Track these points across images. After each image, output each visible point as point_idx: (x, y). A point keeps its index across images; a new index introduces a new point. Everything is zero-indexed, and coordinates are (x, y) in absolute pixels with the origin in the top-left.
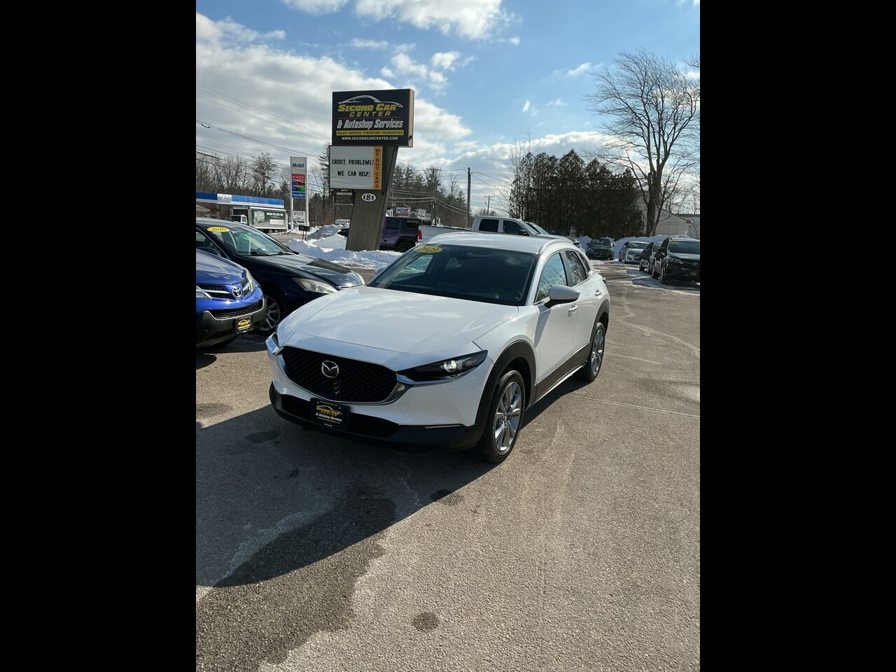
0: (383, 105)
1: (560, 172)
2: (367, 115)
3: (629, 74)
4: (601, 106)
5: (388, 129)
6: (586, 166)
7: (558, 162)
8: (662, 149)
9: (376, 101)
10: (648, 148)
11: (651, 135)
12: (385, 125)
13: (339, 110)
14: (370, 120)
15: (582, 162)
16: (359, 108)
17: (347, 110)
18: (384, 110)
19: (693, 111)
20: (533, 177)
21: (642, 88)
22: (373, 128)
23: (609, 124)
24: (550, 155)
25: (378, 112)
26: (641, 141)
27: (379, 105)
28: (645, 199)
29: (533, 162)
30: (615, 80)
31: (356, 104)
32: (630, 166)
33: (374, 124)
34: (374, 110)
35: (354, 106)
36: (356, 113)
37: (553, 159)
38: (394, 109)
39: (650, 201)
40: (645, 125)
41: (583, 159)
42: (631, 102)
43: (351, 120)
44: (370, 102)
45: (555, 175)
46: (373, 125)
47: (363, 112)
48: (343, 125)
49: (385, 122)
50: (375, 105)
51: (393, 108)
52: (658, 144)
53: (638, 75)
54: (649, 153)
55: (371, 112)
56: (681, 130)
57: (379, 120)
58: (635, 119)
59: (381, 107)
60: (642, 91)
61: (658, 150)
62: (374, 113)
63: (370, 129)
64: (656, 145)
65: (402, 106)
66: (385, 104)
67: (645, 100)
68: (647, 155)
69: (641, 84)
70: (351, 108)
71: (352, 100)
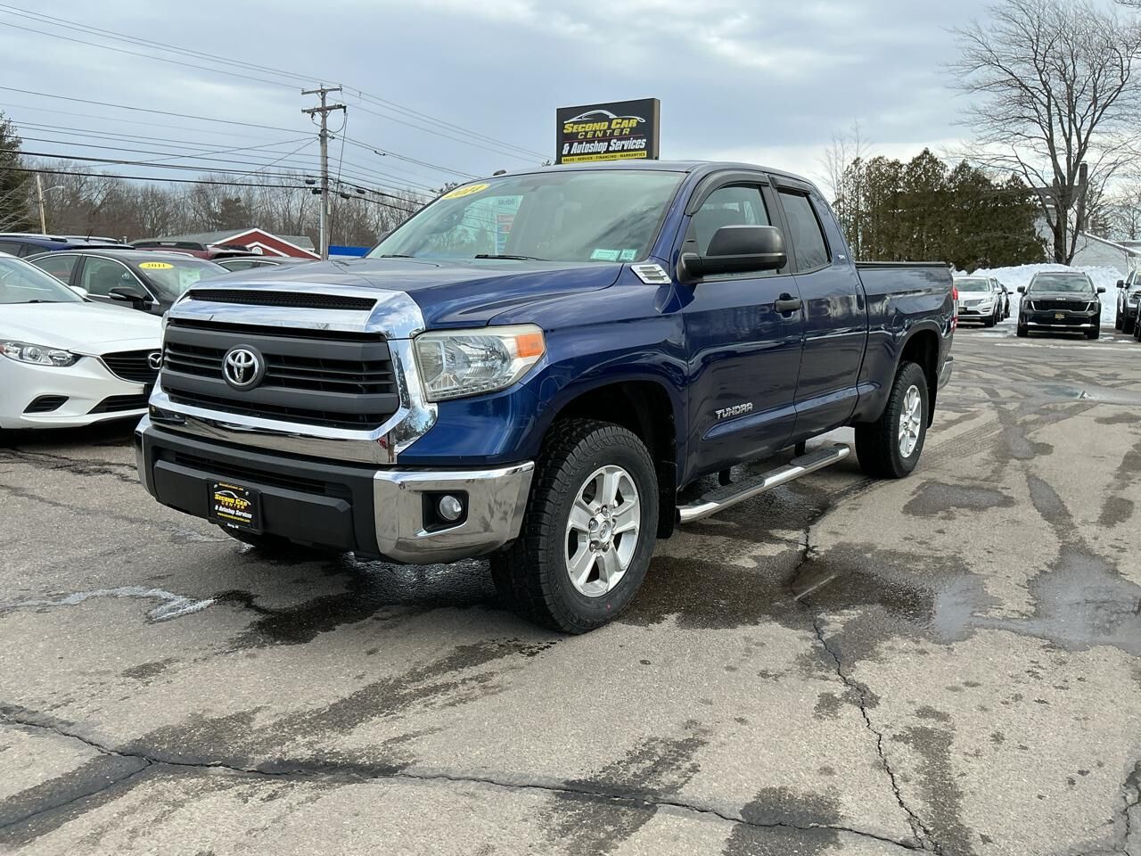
0: (620, 121)
1: (908, 184)
2: (600, 135)
3: (1012, 27)
4: (969, 79)
5: (628, 150)
6: (950, 173)
7: (904, 170)
8: (1074, 139)
9: (612, 116)
10: (1050, 141)
11: (1056, 119)
12: (623, 146)
13: (565, 131)
14: (603, 141)
15: (944, 167)
16: (590, 127)
17: (574, 131)
18: (622, 127)
19: (1125, 77)
20: (864, 195)
21: (1035, 48)
22: (607, 151)
23: (982, 106)
24: (891, 160)
25: (614, 130)
26: (1035, 129)
27: (614, 122)
28: (1049, 221)
29: (864, 171)
30: (990, 39)
31: (586, 122)
32: (1022, 169)
33: (609, 145)
34: (609, 128)
35: (584, 125)
36: (587, 133)
37: (895, 165)
38: (635, 125)
39: (1058, 223)
40: (1042, 103)
41: (945, 162)
42: (1018, 70)
43: (580, 143)
44: (604, 118)
45: (899, 190)
46: (608, 148)
47: (595, 132)
48: (570, 151)
49: (623, 142)
50: (610, 121)
51: (633, 123)
52: (1067, 132)
53: (1028, 28)
54: (1052, 148)
55: (605, 131)
56: (1105, 106)
57: (615, 141)
58: (1026, 96)
59: (617, 123)
60: (1036, 52)
61: (1068, 141)
62: (609, 131)
63: (604, 152)
64: (1065, 134)
65: (644, 121)
66: (623, 119)
67: (1041, 66)
68: (1048, 151)
69: (1032, 40)
70: (580, 128)
71: (581, 118)
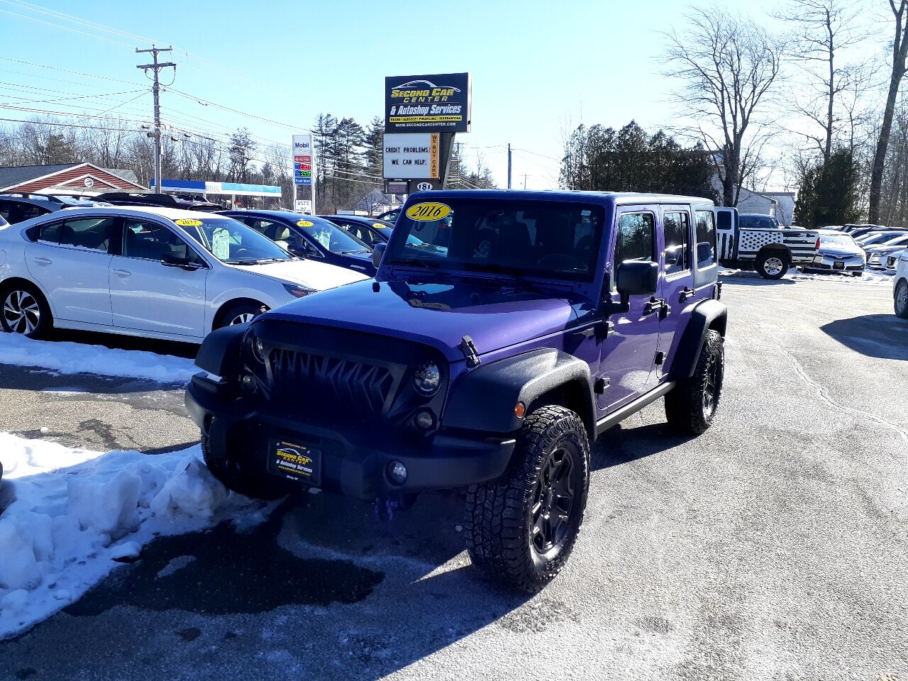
0: (440, 90)
1: (619, 146)
2: (422, 101)
3: (699, 30)
4: (665, 68)
5: (446, 114)
6: (650, 139)
7: (617, 134)
9: (432, 85)
10: (723, 116)
12: (442, 110)
13: (392, 96)
14: (425, 106)
15: (645, 134)
16: (414, 93)
17: (400, 96)
18: (441, 95)
19: (775, 71)
20: (586, 153)
21: (714, 45)
22: (429, 114)
23: (676, 89)
24: (607, 127)
25: (434, 97)
26: (714, 108)
27: (435, 90)
28: (720, 177)
29: (585, 135)
30: (682, 38)
31: (411, 90)
32: (702, 138)
33: (430, 109)
34: (430, 95)
35: (409, 92)
36: (411, 98)
37: (610, 131)
38: (452, 94)
39: (726, 179)
40: (718, 88)
41: (646, 130)
42: (701, 62)
43: (406, 106)
44: (426, 87)
45: (612, 151)
46: (429, 111)
47: (418, 97)
48: (397, 112)
49: (442, 107)
50: (431, 89)
51: (450, 92)
52: (734, 111)
53: (710, 31)
54: (724, 122)
55: (426, 97)
56: (761, 93)
57: (435, 106)
58: (706, 82)
60: (714, 50)
61: (734, 117)
62: (430, 98)
63: (426, 115)
65: (460, 91)
66: (442, 89)
67: (718, 60)
68: (722, 125)
69: (712, 40)
70: (405, 94)
71: (406, 85)
